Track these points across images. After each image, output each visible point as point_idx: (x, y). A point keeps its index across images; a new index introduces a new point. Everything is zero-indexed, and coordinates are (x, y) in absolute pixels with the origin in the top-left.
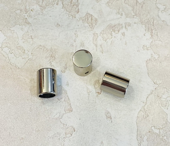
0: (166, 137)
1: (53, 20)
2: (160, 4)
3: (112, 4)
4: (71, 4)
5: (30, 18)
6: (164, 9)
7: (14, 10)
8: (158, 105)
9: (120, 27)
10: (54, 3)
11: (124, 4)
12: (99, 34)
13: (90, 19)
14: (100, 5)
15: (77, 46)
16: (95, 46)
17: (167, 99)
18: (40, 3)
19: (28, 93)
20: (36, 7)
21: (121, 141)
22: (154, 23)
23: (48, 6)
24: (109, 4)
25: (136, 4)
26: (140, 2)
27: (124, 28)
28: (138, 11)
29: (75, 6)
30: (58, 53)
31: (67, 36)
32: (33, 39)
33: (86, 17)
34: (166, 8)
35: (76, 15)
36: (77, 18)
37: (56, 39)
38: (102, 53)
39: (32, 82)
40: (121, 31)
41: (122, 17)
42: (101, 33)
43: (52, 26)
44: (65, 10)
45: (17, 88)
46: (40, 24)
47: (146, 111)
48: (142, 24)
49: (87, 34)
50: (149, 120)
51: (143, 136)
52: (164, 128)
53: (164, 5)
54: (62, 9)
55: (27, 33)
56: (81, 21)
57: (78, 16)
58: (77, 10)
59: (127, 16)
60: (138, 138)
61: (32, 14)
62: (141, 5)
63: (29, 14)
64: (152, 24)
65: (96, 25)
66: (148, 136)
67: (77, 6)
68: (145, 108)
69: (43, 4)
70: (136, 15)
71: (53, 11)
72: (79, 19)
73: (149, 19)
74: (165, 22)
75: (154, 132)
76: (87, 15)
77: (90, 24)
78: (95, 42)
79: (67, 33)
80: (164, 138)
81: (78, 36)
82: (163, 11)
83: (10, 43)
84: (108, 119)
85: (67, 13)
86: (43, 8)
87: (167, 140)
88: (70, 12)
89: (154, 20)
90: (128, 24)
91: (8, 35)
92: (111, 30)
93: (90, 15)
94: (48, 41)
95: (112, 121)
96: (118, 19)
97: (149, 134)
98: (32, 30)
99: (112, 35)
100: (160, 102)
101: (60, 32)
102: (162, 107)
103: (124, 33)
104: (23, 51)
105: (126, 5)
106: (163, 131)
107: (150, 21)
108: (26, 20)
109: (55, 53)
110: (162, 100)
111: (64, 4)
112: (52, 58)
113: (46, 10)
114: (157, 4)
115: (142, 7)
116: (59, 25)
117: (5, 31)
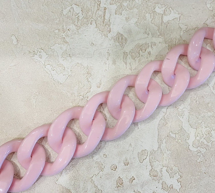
0: (180, 140)
1: (88, 39)
2: (183, 24)
3: (140, 23)
4: (103, 23)
5: (67, 37)
6: (185, 29)
7: (53, 30)
8: (175, 115)
9: (147, 46)
10: (88, 23)
11: (151, 24)
12: (128, 53)
13: (120, 38)
14: (129, 25)
15: (109, 64)
16: (125, 64)
17: (183, 110)
18: (76, 23)
19: (70, 105)
20: (72, 27)
21: (145, 143)
22: (176, 43)
23: (83, 26)
24: (137, 24)
25: (162, 24)
26: (165, 22)
27: (150, 48)
28: (163, 31)
29: (107, 26)
30: (93, 70)
31: (101, 54)
32: (71, 57)
33: (117, 37)
34: (187, 27)
35: (108, 35)
36: (109, 38)
37: (91, 57)
38: (131, 70)
39: (73, 96)
40: (148, 50)
41: (148, 36)
42: (130, 52)
43: (87, 45)
44: (99, 30)
45: (61, 101)
46: (76, 43)
47: (166, 119)
48: (166, 44)
49: (118, 53)
50: (168, 127)
51: (162, 140)
52: (179, 133)
53: (186, 25)
54: (95, 29)
55: (66, 52)
56: (113, 40)
57: (110, 35)
58: (109, 30)
59: (153, 35)
60: (159, 141)
61: (69, 33)
62: (166, 25)
63: (66, 33)
64: (174, 43)
65: (126, 44)
66: (167, 139)
67: (109, 26)
68: (165, 117)
69: (78, 24)
70: (161, 35)
71: (87, 31)
72: (110, 39)
73: (172, 39)
74: (185, 42)
75: (171, 136)
76: (118, 35)
77: (120, 43)
78: (125, 60)
79: (101, 52)
80: (179, 141)
81: (111, 54)
82: (185, 31)
83: (51, 61)
84: (135, 126)
85: (100, 32)
86: (79, 28)
87: (181, 142)
88: (102, 32)
89: (176, 40)
90: (153, 43)
91: (49, 54)
92: (139, 50)
93: (120, 35)
94: (84, 59)
95: (138, 128)
96: (145, 38)
97: (167, 137)
98: (70, 48)
99: (140, 54)
100: (177, 112)
101: (94, 51)
102: (178, 117)
103: (150, 52)
104: (63, 69)
105: (152, 25)
106: (178, 135)
107: (173, 41)
108: (64, 40)
109: (91, 70)
110: (178, 111)
111: (97, 23)
112: (89, 74)
113: (81, 29)
114: (179, 24)
115: (166, 27)
116: (94, 44)
117: (46, 50)
